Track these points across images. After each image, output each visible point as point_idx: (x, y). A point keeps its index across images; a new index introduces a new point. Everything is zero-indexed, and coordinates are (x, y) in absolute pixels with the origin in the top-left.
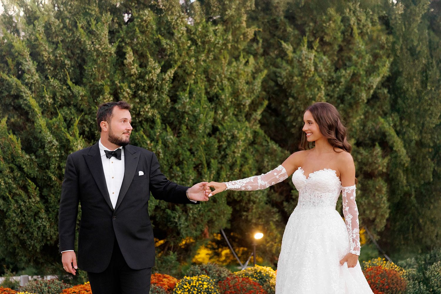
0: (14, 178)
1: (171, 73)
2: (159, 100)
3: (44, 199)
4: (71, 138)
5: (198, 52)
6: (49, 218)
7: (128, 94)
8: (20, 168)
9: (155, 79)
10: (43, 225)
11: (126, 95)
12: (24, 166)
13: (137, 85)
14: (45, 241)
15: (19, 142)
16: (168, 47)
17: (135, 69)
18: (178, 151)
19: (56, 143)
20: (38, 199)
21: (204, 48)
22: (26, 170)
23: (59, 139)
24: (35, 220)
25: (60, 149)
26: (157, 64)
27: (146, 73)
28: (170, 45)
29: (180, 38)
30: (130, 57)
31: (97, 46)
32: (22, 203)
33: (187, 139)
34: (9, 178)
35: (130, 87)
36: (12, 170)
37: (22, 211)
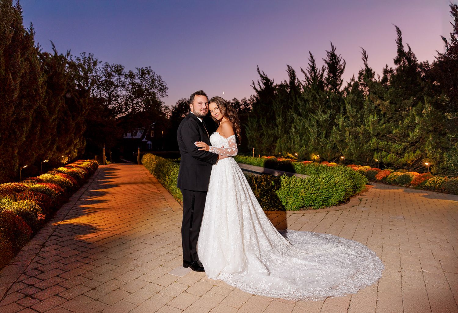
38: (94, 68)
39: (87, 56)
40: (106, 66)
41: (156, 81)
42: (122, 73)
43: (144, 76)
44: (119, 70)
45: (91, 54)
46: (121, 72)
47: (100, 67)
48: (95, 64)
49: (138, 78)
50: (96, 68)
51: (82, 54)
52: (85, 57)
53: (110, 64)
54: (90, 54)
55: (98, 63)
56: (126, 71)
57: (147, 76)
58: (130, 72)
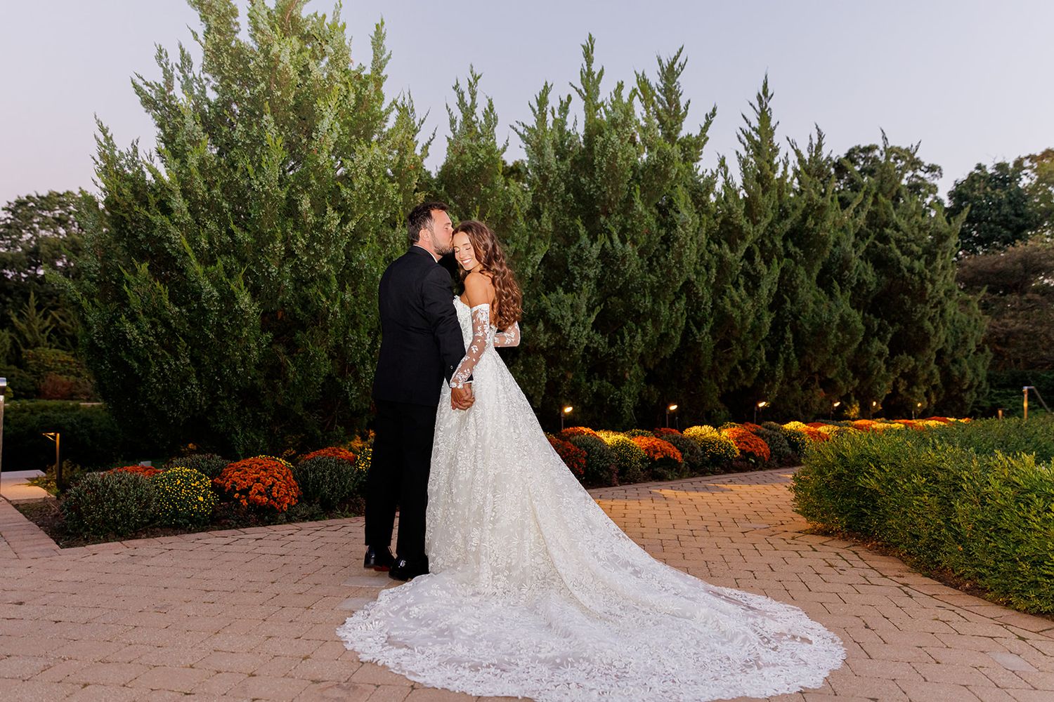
0: (157, 336)
1: (351, 225)
2: (335, 255)
3: (196, 361)
4: (236, 289)
5: (376, 208)
6: (201, 385)
8: (166, 324)
9: (334, 230)
10: (193, 393)
11: (300, 245)
12: (172, 321)
13: (312, 236)
14: (191, 412)
15: (167, 291)
17: (311, 219)
18: (355, 313)
19: (216, 293)
20: (188, 361)
21: (382, 204)
22: (174, 324)
23: (220, 291)
24: (183, 387)
25: (219, 302)
26: (336, 215)
27: (322, 224)
29: (360, 189)
30: (305, 203)
31: (267, 187)
32: (166, 366)
33: (365, 300)
34: (150, 336)
35: (304, 237)
36: (154, 325)
37: (165, 375)
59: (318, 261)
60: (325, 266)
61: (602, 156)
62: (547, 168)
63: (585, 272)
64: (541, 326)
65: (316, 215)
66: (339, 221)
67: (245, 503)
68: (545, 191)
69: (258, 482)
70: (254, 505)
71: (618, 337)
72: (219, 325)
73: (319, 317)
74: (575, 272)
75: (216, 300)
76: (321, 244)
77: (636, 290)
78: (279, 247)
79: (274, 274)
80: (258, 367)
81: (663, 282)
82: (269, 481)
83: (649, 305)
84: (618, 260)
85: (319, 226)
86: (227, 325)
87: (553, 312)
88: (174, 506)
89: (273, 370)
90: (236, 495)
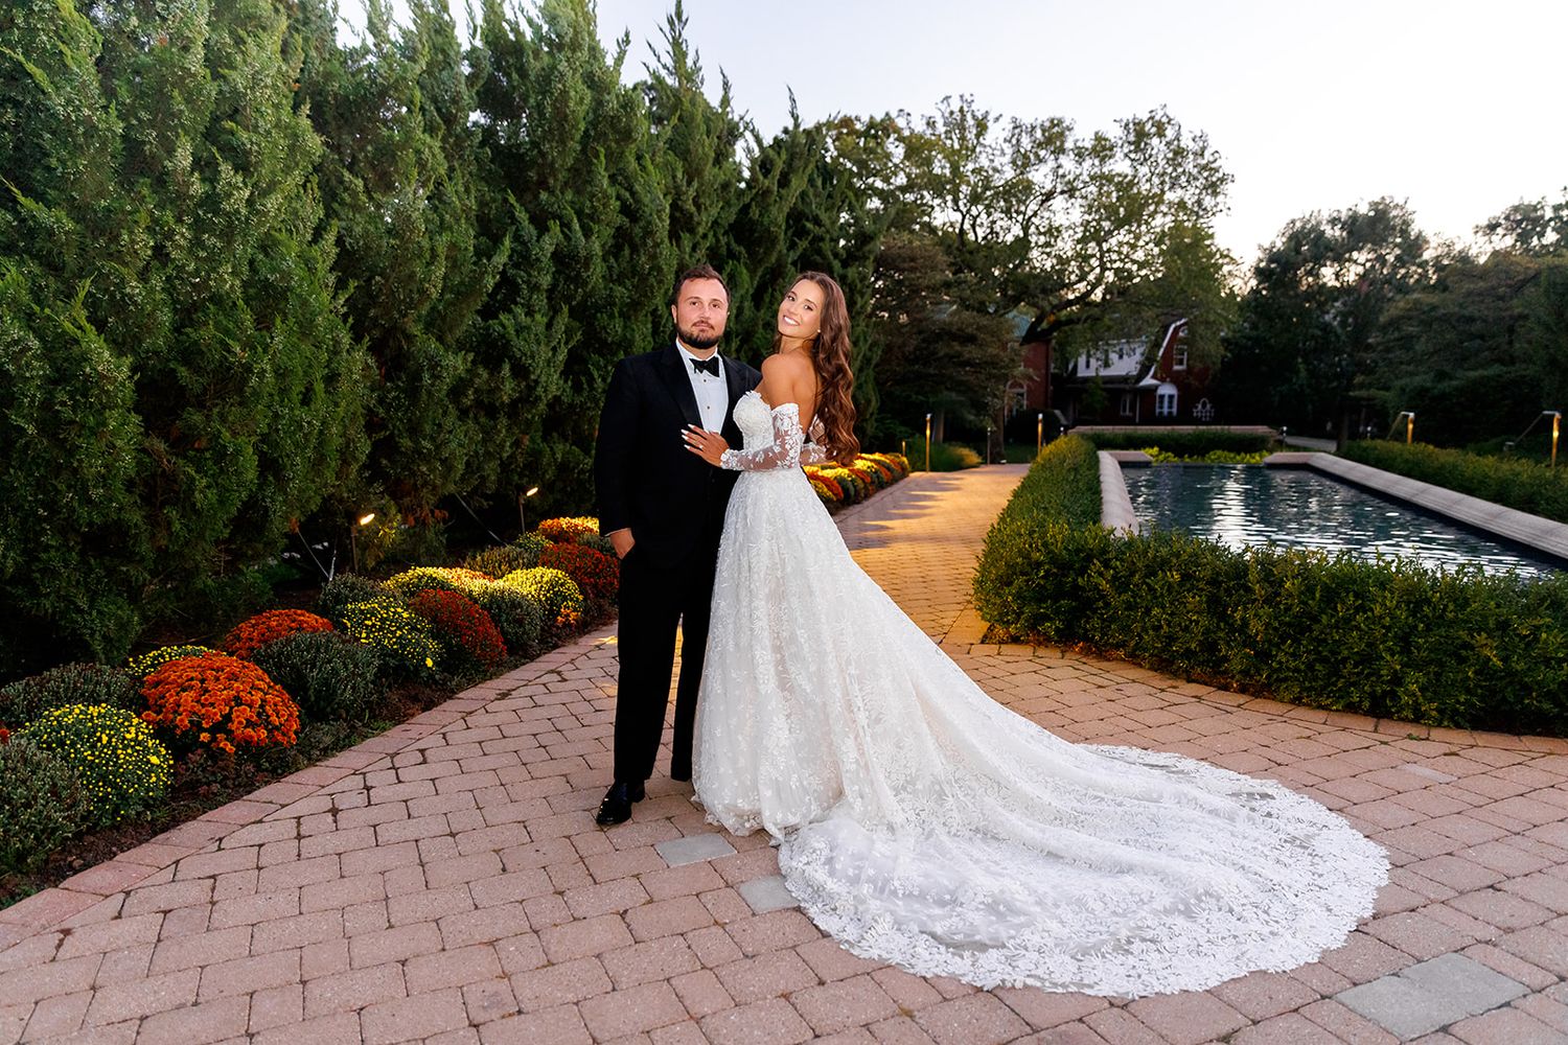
7: (186, 239)
9: (244, 211)
11: (182, 242)
13: (197, 219)
16: (256, 148)
17: (197, 188)
19: (35, 343)
23: (43, 335)
25: (43, 359)
26: (240, 179)
27: (218, 198)
28: (259, 145)
30: (183, 156)
38: (978, 142)
39: (955, 105)
40: (1014, 128)
41: (1191, 157)
42: (1069, 145)
43: (1146, 144)
44: (1053, 137)
45: (967, 97)
46: (1063, 143)
47: (996, 134)
48: (982, 127)
49: (1122, 156)
50: (986, 143)
51: (940, 105)
52: (952, 113)
53: (1027, 120)
54: (961, 97)
55: (989, 124)
56: (1082, 135)
57: (1155, 141)
58: (1099, 138)
59: (214, 270)
60: (229, 281)
61: (544, 94)
62: (454, 101)
63: (534, 280)
64: (506, 369)
65: (203, 180)
66: (248, 193)
67: (230, 748)
68: (451, 140)
69: (238, 705)
70: (245, 747)
71: (583, 379)
72: (47, 405)
73: (230, 382)
74: (520, 281)
75: (35, 357)
76: (216, 236)
77: (599, 309)
78: (144, 243)
79: (139, 299)
80: (130, 485)
81: (636, 297)
82: (257, 697)
83: (620, 330)
84: (578, 262)
85: (211, 201)
86: (63, 404)
87: (519, 344)
88: (114, 786)
89: (156, 489)
90: (204, 737)
